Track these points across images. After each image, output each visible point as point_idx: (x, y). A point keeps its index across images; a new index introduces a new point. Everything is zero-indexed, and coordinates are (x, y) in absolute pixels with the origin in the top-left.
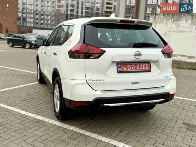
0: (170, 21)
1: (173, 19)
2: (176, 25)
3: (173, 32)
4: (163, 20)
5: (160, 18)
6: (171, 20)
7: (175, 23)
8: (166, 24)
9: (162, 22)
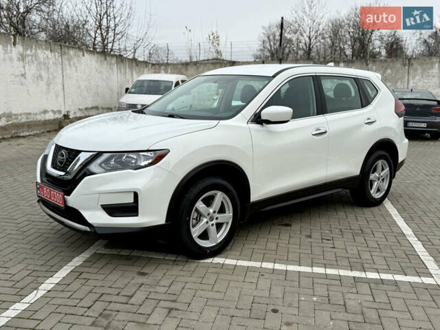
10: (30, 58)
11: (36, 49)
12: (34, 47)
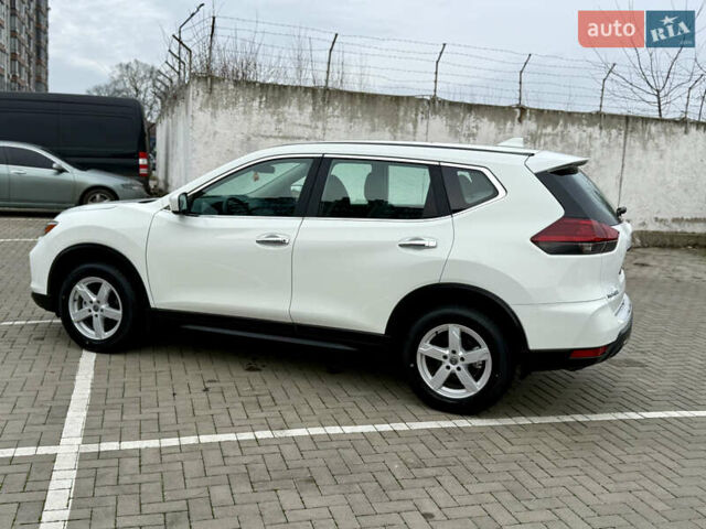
0: (256, 104)
1: (264, 99)
2: (276, 118)
3: (267, 137)
4: (237, 98)
5: (228, 91)
6: (261, 102)
7: (271, 110)
8: (245, 113)
9: (235, 104)
10: (548, 139)
11: (565, 126)
12: (561, 122)
